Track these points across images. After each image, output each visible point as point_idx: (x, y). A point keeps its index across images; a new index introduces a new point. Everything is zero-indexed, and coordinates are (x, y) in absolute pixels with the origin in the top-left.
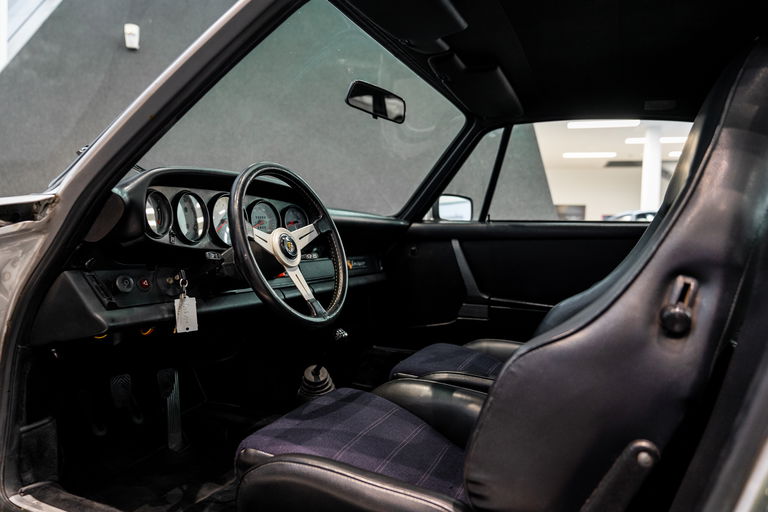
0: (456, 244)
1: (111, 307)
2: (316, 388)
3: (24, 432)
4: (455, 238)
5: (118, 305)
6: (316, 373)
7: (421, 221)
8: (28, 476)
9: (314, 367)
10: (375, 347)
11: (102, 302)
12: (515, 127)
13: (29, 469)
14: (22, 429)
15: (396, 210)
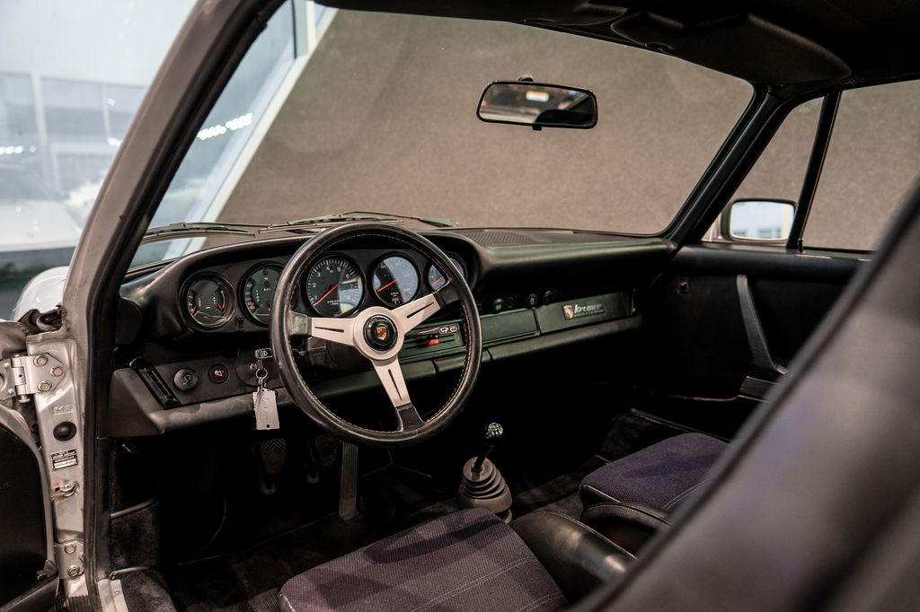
0: (742, 283)
1: (171, 405)
2: (477, 488)
3: (114, 518)
4: (742, 273)
5: (182, 403)
6: (477, 469)
7: (699, 243)
8: (121, 560)
9: (474, 460)
10: (633, 410)
11: (159, 401)
12: (845, 93)
13: (121, 554)
14: (112, 515)
15: (663, 225)
